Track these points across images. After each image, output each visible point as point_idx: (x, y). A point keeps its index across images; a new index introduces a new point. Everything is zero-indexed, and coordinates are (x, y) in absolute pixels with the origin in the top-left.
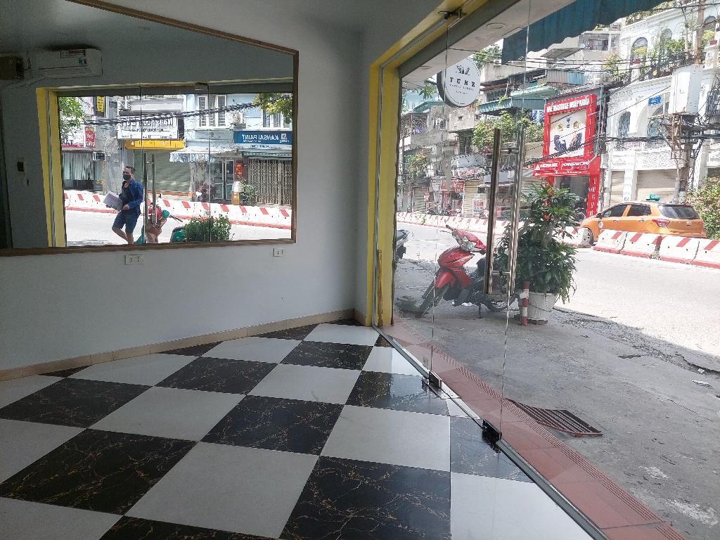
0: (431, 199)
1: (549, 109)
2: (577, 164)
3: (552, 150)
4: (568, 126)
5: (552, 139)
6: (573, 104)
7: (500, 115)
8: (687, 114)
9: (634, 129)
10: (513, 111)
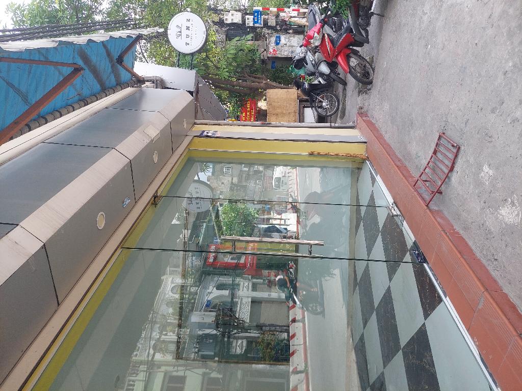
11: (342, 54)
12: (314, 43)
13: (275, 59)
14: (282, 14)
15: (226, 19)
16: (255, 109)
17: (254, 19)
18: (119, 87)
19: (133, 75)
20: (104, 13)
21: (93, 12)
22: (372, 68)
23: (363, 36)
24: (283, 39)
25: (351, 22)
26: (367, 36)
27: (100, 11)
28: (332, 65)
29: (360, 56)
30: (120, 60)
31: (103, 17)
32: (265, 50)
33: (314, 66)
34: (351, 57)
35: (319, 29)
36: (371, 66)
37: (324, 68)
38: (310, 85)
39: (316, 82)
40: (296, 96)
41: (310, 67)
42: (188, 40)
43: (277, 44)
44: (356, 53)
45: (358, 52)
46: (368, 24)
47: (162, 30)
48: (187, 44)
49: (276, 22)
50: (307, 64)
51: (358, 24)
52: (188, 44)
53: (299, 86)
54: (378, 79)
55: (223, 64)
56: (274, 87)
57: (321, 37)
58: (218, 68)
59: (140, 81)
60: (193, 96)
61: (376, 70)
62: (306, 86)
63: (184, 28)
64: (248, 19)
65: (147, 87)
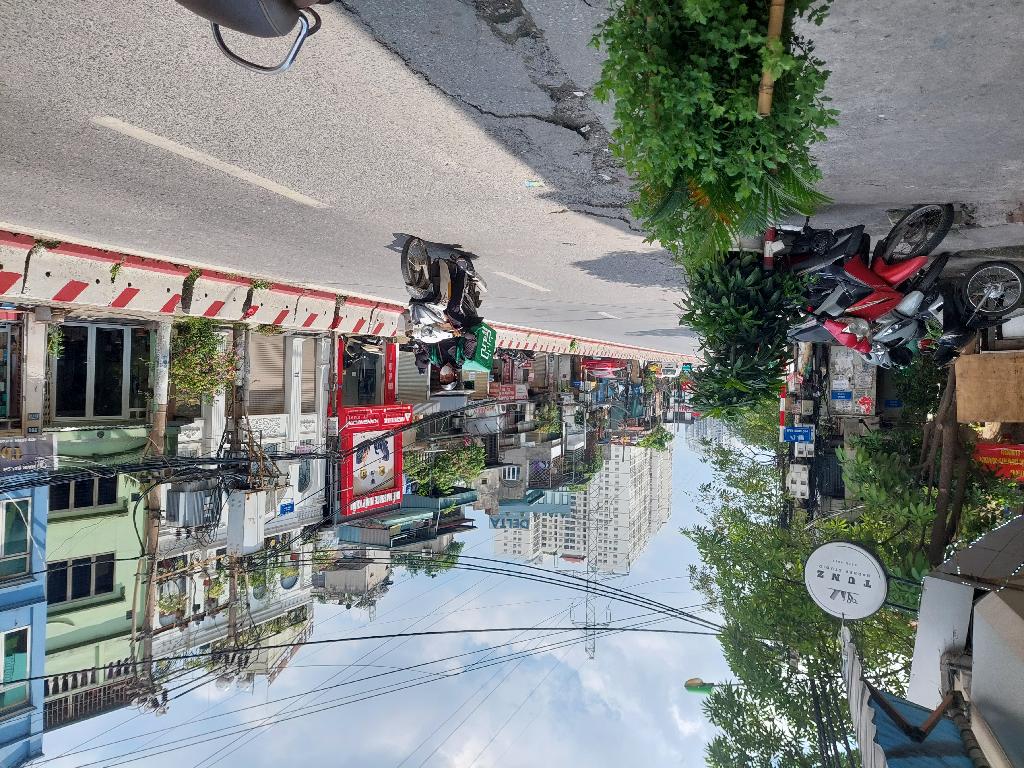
0: (526, 373)
1: (398, 495)
2: (361, 422)
3: (390, 441)
4: (372, 473)
5: (391, 457)
6: (369, 502)
7: (453, 487)
8: (243, 491)
9: (294, 469)
10: (437, 492)
11: (886, 275)
12: (864, 332)
13: (882, 400)
14: (792, 388)
15: (803, 494)
16: (1002, 444)
17: (801, 442)
18: (974, 753)
19: (945, 712)
20: (797, 732)
21: (797, 753)
22: (913, 210)
23: (850, 238)
24: (839, 384)
25: (823, 266)
26: (848, 230)
27: (795, 739)
28: (905, 289)
29: (887, 239)
30: (917, 735)
31: (805, 736)
32: (861, 421)
33: (903, 326)
34: (891, 257)
35: (837, 324)
36: (910, 212)
37: (910, 304)
38: (947, 328)
39: (940, 317)
40: (972, 358)
41: (907, 332)
42: (860, 581)
43: (848, 396)
44: (883, 247)
45: (880, 242)
46: (826, 233)
47: (845, 631)
48: (867, 584)
49: (806, 398)
50: (901, 339)
51: (826, 253)
52: (868, 581)
53: (948, 353)
54: (937, 195)
55: (901, 513)
56: (953, 404)
57: (851, 319)
58: (907, 526)
59: (954, 701)
60: (988, 592)
61: (918, 202)
62: (948, 337)
63: (836, 585)
64: (801, 452)
65: (968, 689)
